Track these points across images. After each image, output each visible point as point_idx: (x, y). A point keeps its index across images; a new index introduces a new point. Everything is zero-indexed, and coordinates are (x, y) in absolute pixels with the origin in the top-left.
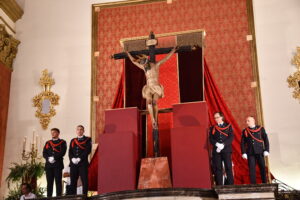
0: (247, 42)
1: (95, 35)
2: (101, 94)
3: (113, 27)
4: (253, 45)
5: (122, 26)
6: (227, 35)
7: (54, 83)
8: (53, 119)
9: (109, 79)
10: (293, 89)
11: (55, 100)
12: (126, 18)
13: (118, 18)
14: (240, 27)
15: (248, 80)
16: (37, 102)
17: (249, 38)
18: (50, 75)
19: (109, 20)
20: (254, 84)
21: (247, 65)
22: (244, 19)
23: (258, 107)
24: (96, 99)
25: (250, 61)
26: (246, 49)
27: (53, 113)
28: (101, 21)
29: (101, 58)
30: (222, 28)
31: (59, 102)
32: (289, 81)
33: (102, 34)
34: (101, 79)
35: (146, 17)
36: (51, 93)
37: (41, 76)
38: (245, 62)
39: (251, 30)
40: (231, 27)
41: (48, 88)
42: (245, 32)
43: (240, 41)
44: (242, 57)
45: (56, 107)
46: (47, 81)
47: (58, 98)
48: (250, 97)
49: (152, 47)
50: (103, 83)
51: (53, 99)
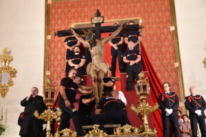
0: (170, 32)
1: (47, 22)
2: (52, 69)
3: (63, 16)
4: (175, 34)
5: (70, 16)
6: (154, 26)
7: (12, 60)
8: (11, 89)
9: (59, 57)
11: (13, 73)
12: (73, 10)
13: (66, 10)
14: (164, 20)
15: (172, 61)
17: (172, 28)
18: (9, 53)
19: (59, 11)
20: (177, 64)
21: (171, 49)
22: (168, 14)
23: (180, 82)
24: (48, 73)
25: (173, 47)
26: (170, 37)
27: (11, 83)
28: (53, 11)
29: (52, 40)
30: (150, 20)
31: (17, 75)
32: (204, 63)
33: (53, 22)
34: (52, 57)
35: (90, 10)
36: (9, 68)
37: (2, 53)
38: (169, 47)
39: (174, 22)
40: (157, 20)
41: (7, 63)
42: (168, 24)
43: (165, 31)
44: (167, 43)
45: (13, 79)
46: (8, 58)
47: (16, 72)
48: (174, 74)
49: (98, 24)
50: (54, 61)
51: (11, 73)
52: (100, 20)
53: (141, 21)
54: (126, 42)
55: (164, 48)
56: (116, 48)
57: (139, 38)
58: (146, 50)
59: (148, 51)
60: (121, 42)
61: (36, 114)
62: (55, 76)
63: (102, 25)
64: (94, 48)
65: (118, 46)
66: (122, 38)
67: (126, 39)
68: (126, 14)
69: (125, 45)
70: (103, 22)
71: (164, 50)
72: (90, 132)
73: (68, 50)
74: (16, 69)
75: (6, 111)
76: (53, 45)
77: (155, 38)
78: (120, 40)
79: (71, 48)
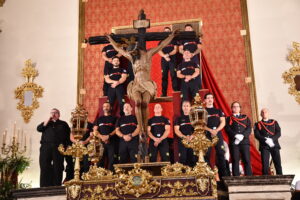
0: (240, 38)
1: (82, 25)
2: (88, 86)
3: (102, 18)
4: (247, 40)
5: (111, 17)
6: (220, 30)
7: (37, 75)
8: (35, 112)
10: (288, 85)
11: (39, 92)
12: (115, 9)
13: (106, 10)
14: (233, 21)
15: (243, 75)
16: (19, 93)
17: (243, 33)
18: (34, 66)
19: (98, 11)
20: (249, 80)
21: (241, 60)
22: (237, 14)
23: (253, 103)
24: (83, 92)
25: (245, 56)
26: (240, 44)
27: (36, 105)
28: (89, 11)
30: (215, 23)
31: (43, 94)
32: (284, 77)
33: (89, 26)
34: (88, 71)
36: (34, 85)
37: (24, 66)
38: (239, 57)
39: (245, 24)
40: (224, 22)
41: (31, 79)
42: (238, 27)
43: (234, 36)
44: (236, 52)
45: (39, 100)
46: (31, 72)
47: (42, 90)
48: (244, 92)
49: (142, 30)
50: (90, 76)
51: (37, 91)
52: (145, 24)
53: (201, 24)
54: (181, 51)
55: (232, 59)
56: (168, 59)
57: (199, 46)
58: (208, 61)
59: (211, 63)
60: (174, 52)
61: (61, 149)
62: (92, 95)
63: (148, 30)
64: (137, 62)
65: (170, 57)
66: (175, 47)
67: (181, 47)
68: (184, 14)
69: (179, 56)
70: (149, 27)
71: (232, 60)
72: (130, 173)
73: (107, 62)
74: (43, 86)
75: (31, 140)
76: (89, 55)
77: (221, 46)
78: (173, 48)
79: (110, 60)
